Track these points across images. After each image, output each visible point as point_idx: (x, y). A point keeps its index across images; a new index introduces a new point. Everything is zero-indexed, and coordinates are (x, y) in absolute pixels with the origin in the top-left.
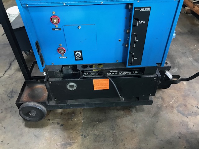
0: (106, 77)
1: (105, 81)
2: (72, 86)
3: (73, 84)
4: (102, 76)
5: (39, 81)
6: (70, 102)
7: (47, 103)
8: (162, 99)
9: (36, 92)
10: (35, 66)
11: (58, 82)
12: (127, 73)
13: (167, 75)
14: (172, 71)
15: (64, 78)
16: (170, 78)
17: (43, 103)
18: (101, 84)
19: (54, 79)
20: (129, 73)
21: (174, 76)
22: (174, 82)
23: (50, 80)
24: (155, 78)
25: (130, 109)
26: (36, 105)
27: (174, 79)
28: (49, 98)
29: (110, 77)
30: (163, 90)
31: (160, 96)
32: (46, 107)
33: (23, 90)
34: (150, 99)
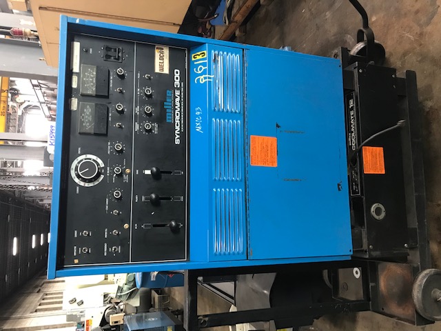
0: (360, 151)
1: (368, 154)
2: (377, 211)
3: (373, 208)
4: (358, 159)
6: (413, 223)
7: (415, 266)
8: (405, 54)
9: (394, 290)
11: (369, 234)
12: (352, 117)
13: (356, 51)
14: (351, 43)
15: (362, 224)
16: (362, 46)
17: (415, 272)
18: (374, 161)
19: (365, 241)
20: (352, 114)
21: (359, 40)
22: (371, 38)
23: (365, 247)
24: (360, 71)
25: (428, 112)
27: (365, 38)
28: (402, 259)
29: (359, 144)
30: (387, 56)
31: (401, 59)
32: (424, 269)
33: (391, 316)
34: (404, 77)
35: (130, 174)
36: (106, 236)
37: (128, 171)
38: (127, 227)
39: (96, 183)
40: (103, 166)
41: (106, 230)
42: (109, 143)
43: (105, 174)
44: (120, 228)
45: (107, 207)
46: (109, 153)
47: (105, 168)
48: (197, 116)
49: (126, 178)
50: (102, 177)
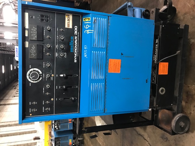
0: (158, 65)
1: (161, 66)
2: (162, 91)
3: (160, 90)
4: (156, 68)
5: (155, 115)
6: (176, 94)
7: (174, 112)
8: (185, 14)
9: (164, 119)
10: (143, 116)
11: (157, 101)
12: (156, 48)
13: (163, 10)
15: (155, 96)
17: (174, 115)
18: (164, 69)
19: (155, 103)
20: (156, 46)
23: (155, 105)
24: (163, 26)
25: (191, 44)
26: (175, 121)
28: (170, 109)
29: (158, 61)
32: (178, 113)
33: (161, 128)
34: (183, 28)
35: (54, 77)
36: (43, 104)
37: (53, 75)
38: (53, 100)
39: (38, 81)
40: (41, 73)
41: (43, 101)
42: (44, 63)
43: (42, 77)
44: (50, 100)
45: (44, 91)
46: (44, 67)
47: (42, 74)
48: (85, 49)
49: (52, 78)
50: (41, 78)
